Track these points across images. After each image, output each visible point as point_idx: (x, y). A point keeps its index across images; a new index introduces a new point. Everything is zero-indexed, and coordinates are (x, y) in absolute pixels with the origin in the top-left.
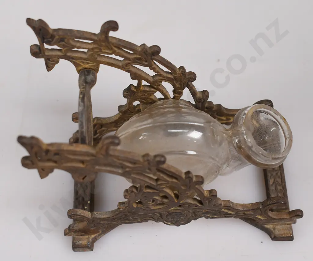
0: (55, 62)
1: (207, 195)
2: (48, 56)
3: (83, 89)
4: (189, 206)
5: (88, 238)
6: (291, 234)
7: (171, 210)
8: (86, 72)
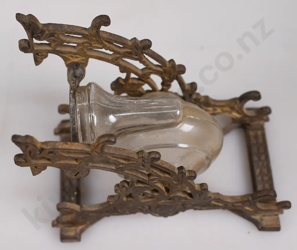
0: (44, 57)
1: (198, 189)
2: (37, 50)
3: (73, 84)
4: (179, 199)
5: (76, 230)
6: (278, 225)
7: (161, 203)
8: (75, 66)
